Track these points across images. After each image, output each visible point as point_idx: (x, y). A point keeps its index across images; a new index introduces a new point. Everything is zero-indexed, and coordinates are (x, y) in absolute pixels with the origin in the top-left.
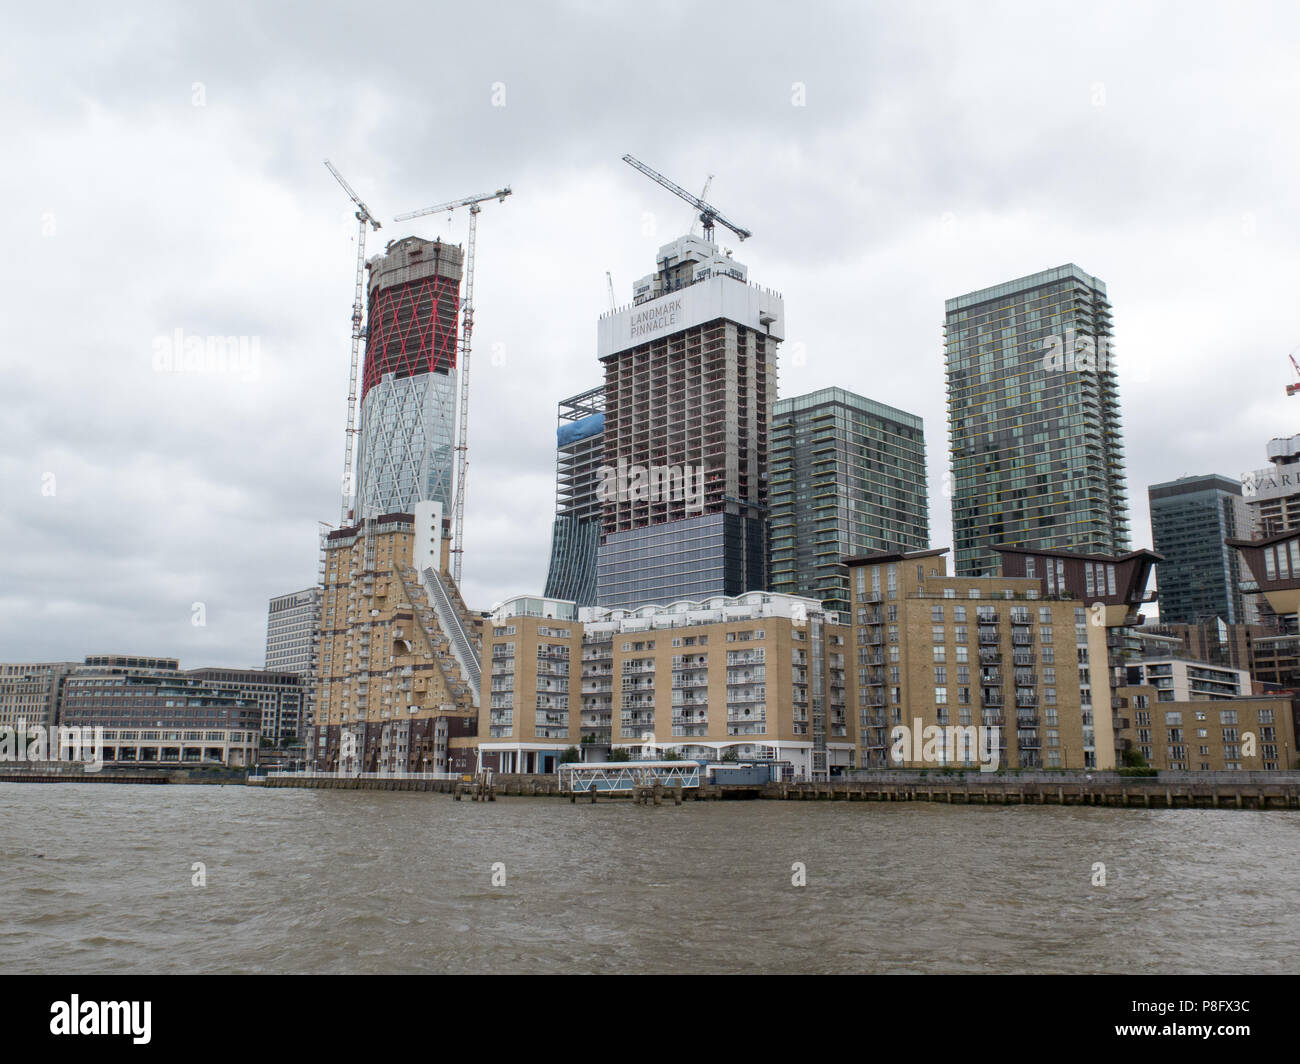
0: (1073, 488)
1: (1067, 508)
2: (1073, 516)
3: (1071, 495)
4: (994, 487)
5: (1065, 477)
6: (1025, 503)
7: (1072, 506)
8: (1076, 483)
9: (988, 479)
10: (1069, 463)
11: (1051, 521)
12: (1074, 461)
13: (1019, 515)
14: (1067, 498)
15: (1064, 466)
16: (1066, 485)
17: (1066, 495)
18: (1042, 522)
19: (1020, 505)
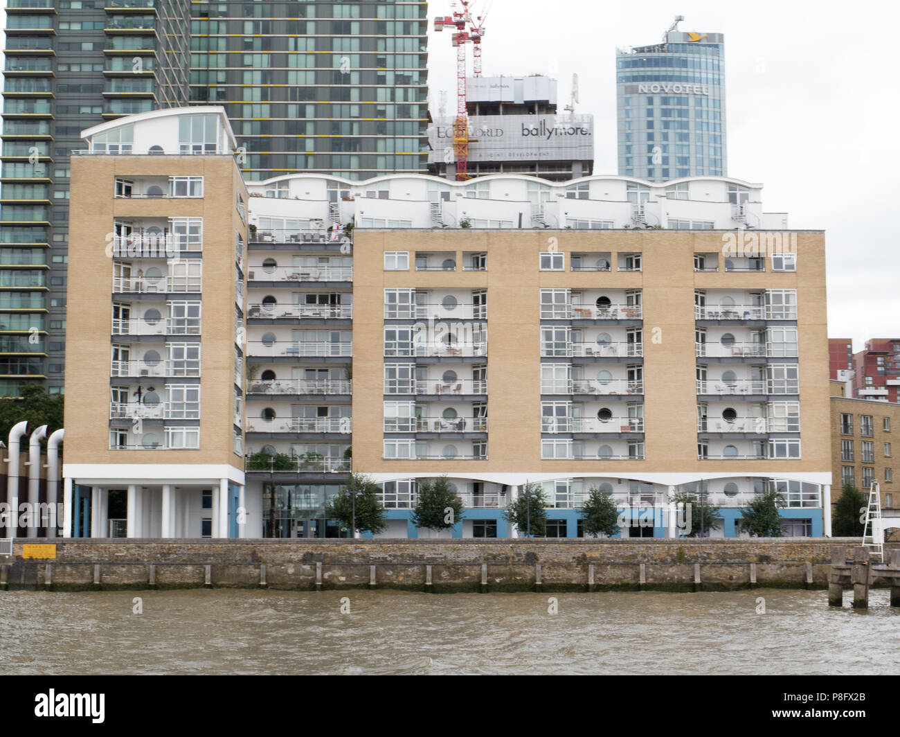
0: (393, 98)
1: (381, 128)
2: (390, 142)
3: (390, 110)
4: (258, 76)
5: (382, 80)
6: (310, 110)
7: (389, 127)
8: (399, 93)
9: (247, 60)
10: (390, 60)
11: (352, 144)
12: (399, 58)
13: (299, 127)
14: (383, 113)
15: (382, 63)
16: (383, 94)
17: (380, 108)
18: (337, 144)
19: (302, 112)
